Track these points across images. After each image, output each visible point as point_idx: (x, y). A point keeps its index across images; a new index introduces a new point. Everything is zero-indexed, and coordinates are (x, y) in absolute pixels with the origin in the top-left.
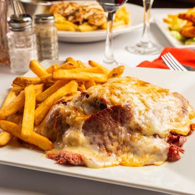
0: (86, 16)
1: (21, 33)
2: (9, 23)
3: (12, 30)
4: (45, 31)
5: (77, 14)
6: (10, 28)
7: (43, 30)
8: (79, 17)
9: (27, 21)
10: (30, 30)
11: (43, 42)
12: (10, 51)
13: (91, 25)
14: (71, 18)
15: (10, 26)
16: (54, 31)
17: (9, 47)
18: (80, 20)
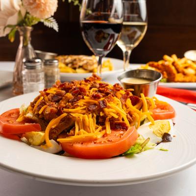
0: (81, 64)
1: (33, 71)
2: (25, 63)
3: (26, 68)
4: (51, 71)
5: (75, 62)
6: (25, 67)
7: (49, 70)
8: (76, 64)
9: (38, 62)
10: (40, 68)
11: (49, 79)
12: (24, 84)
13: (85, 70)
14: (70, 65)
15: (25, 65)
16: (58, 72)
17: (23, 81)
18: (77, 66)
